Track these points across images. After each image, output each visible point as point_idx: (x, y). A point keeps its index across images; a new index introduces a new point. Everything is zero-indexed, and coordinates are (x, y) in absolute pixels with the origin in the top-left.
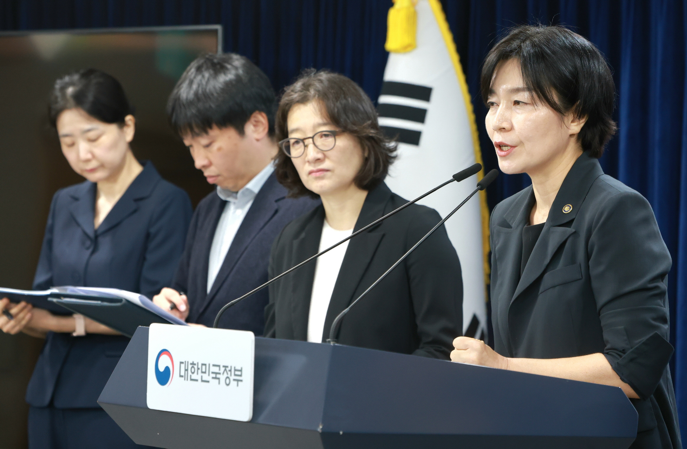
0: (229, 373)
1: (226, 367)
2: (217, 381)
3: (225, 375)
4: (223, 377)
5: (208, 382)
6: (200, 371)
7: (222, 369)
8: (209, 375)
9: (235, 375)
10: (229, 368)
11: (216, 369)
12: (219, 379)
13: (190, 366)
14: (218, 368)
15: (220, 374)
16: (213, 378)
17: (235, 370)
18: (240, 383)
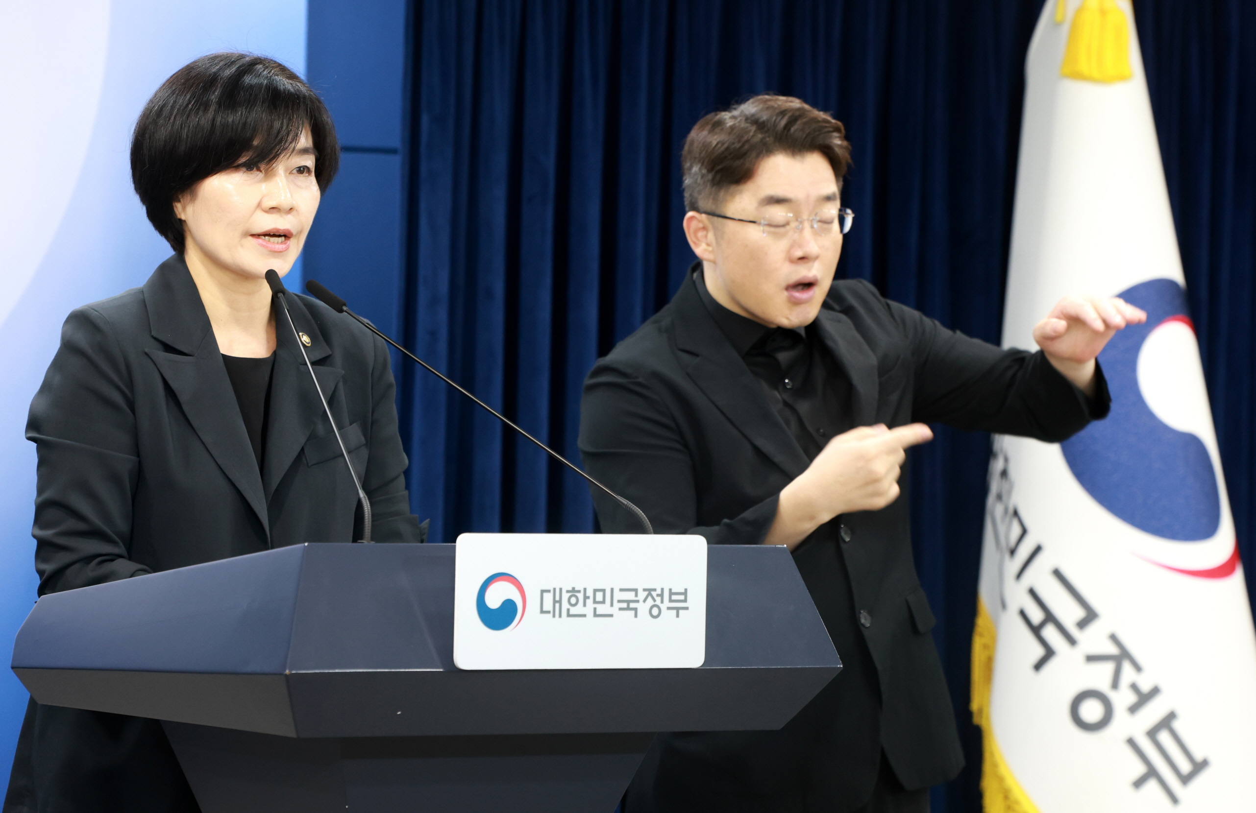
0: (658, 599)
1: (649, 591)
2: (633, 612)
3: (650, 602)
4: (643, 608)
5: (611, 616)
6: (590, 602)
7: (642, 595)
8: (612, 605)
9: (671, 601)
10: (659, 592)
11: (630, 596)
12: (635, 610)
13: (565, 596)
14: (633, 593)
15: (638, 601)
16: (621, 609)
17: (671, 593)
18: (681, 612)
